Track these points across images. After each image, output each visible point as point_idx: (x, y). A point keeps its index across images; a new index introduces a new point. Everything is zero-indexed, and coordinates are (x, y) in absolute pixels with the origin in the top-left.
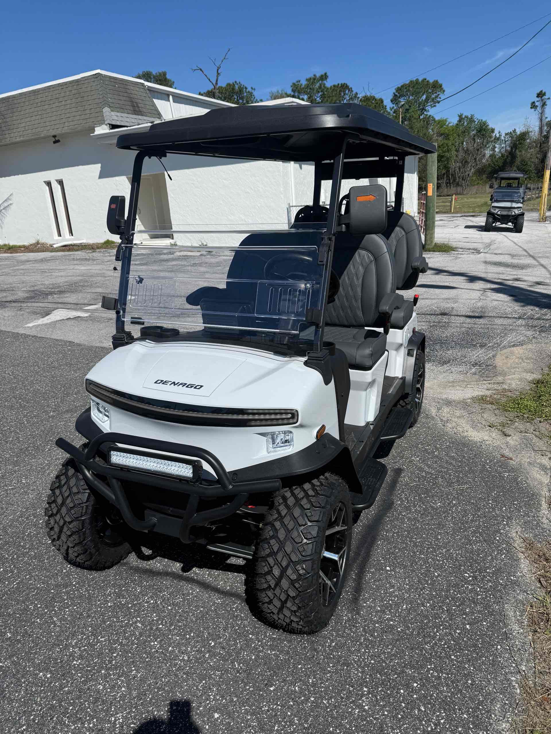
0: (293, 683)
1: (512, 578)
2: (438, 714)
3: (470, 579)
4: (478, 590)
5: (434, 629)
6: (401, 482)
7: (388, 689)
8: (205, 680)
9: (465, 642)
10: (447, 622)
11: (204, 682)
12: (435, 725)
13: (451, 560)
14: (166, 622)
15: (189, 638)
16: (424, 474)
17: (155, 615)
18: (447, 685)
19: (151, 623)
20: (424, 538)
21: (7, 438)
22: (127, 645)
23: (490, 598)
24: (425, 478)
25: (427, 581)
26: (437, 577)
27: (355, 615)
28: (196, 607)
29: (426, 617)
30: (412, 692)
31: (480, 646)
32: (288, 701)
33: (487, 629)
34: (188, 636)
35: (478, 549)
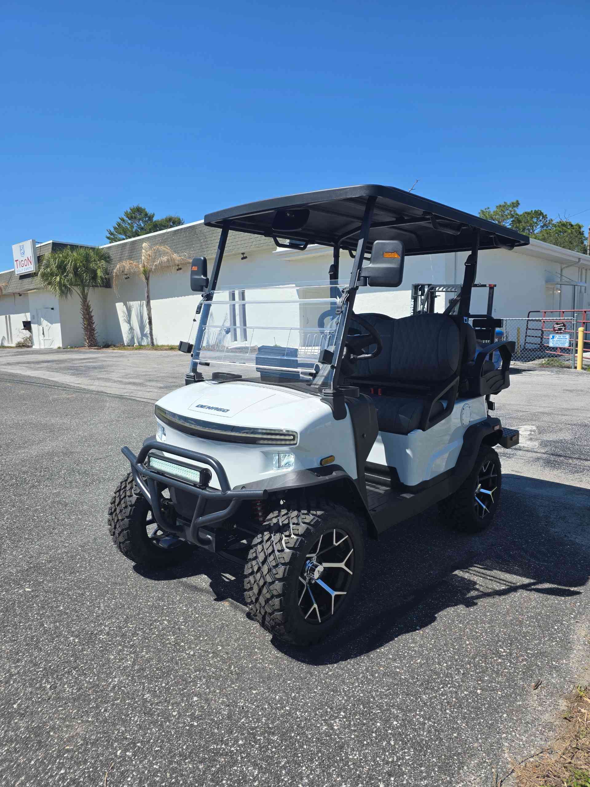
0: (275, 692)
1: (554, 663)
2: (406, 751)
3: (504, 654)
4: (509, 664)
5: (440, 685)
7: (366, 719)
9: (469, 703)
10: (457, 682)
11: (198, 673)
12: (399, 759)
13: (491, 634)
14: (188, 625)
18: (429, 732)
19: (176, 623)
25: (455, 646)
26: (468, 645)
29: (438, 674)
30: (389, 728)
31: (484, 709)
32: (264, 705)
33: (500, 698)
34: (201, 639)
35: (527, 632)
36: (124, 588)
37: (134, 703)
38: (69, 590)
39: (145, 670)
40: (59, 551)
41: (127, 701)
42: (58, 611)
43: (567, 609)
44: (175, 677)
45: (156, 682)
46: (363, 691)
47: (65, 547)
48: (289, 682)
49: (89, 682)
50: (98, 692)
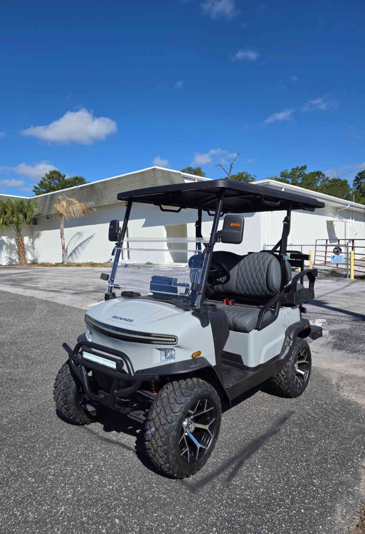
0: (169, 515)
3: (317, 484)
4: (320, 491)
5: (277, 507)
6: (291, 419)
8: (117, 501)
9: (297, 519)
11: (116, 502)
13: (308, 470)
14: (107, 467)
15: (117, 478)
16: (310, 417)
17: (102, 462)
19: (98, 466)
20: (293, 454)
21: (57, 362)
22: (81, 474)
23: (327, 497)
24: (309, 419)
25: (284, 479)
26: (292, 478)
27: (226, 487)
28: (127, 463)
29: (275, 499)
31: (306, 523)
32: (162, 524)
33: (316, 515)
34: (117, 477)
35: (331, 467)
36: (61, 442)
37: (77, 524)
38: (25, 444)
39: (81, 501)
40: (15, 416)
41: (72, 523)
42: (19, 459)
43: (356, 451)
44: (102, 505)
45: (89, 509)
46: (227, 513)
47: (19, 412)
48: (177, 507)
49: (45, 509)
50: (52, 517)
